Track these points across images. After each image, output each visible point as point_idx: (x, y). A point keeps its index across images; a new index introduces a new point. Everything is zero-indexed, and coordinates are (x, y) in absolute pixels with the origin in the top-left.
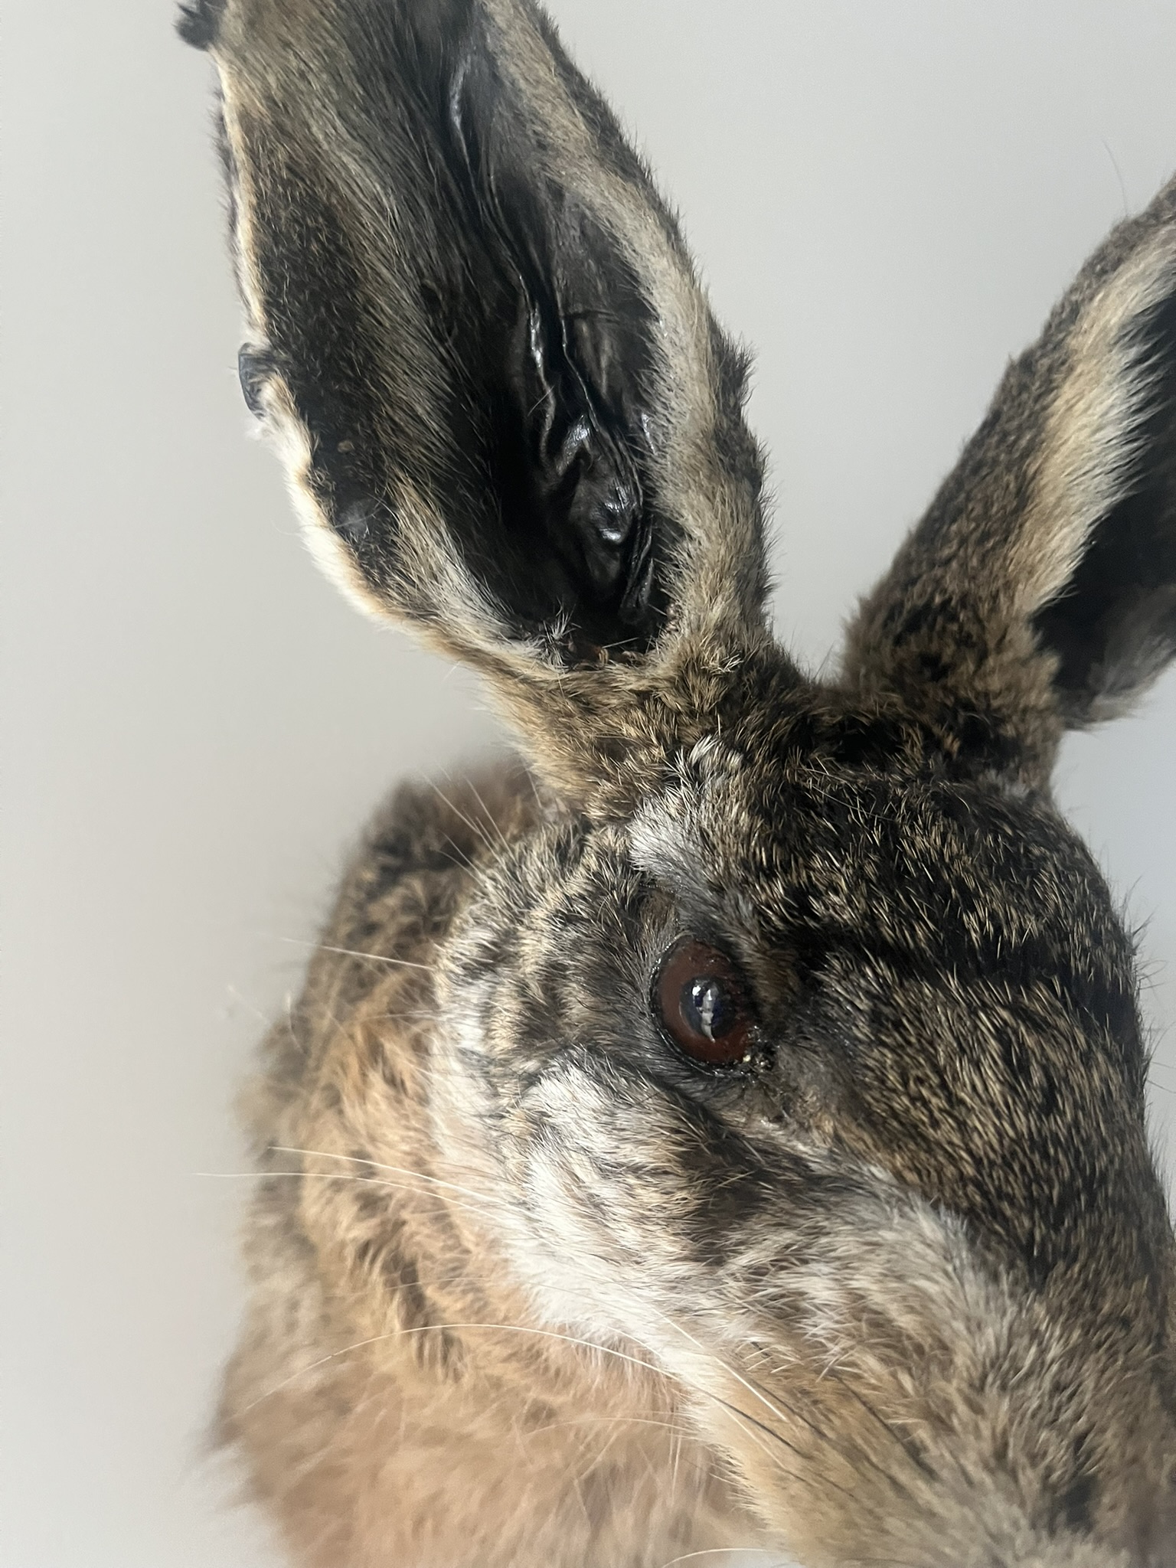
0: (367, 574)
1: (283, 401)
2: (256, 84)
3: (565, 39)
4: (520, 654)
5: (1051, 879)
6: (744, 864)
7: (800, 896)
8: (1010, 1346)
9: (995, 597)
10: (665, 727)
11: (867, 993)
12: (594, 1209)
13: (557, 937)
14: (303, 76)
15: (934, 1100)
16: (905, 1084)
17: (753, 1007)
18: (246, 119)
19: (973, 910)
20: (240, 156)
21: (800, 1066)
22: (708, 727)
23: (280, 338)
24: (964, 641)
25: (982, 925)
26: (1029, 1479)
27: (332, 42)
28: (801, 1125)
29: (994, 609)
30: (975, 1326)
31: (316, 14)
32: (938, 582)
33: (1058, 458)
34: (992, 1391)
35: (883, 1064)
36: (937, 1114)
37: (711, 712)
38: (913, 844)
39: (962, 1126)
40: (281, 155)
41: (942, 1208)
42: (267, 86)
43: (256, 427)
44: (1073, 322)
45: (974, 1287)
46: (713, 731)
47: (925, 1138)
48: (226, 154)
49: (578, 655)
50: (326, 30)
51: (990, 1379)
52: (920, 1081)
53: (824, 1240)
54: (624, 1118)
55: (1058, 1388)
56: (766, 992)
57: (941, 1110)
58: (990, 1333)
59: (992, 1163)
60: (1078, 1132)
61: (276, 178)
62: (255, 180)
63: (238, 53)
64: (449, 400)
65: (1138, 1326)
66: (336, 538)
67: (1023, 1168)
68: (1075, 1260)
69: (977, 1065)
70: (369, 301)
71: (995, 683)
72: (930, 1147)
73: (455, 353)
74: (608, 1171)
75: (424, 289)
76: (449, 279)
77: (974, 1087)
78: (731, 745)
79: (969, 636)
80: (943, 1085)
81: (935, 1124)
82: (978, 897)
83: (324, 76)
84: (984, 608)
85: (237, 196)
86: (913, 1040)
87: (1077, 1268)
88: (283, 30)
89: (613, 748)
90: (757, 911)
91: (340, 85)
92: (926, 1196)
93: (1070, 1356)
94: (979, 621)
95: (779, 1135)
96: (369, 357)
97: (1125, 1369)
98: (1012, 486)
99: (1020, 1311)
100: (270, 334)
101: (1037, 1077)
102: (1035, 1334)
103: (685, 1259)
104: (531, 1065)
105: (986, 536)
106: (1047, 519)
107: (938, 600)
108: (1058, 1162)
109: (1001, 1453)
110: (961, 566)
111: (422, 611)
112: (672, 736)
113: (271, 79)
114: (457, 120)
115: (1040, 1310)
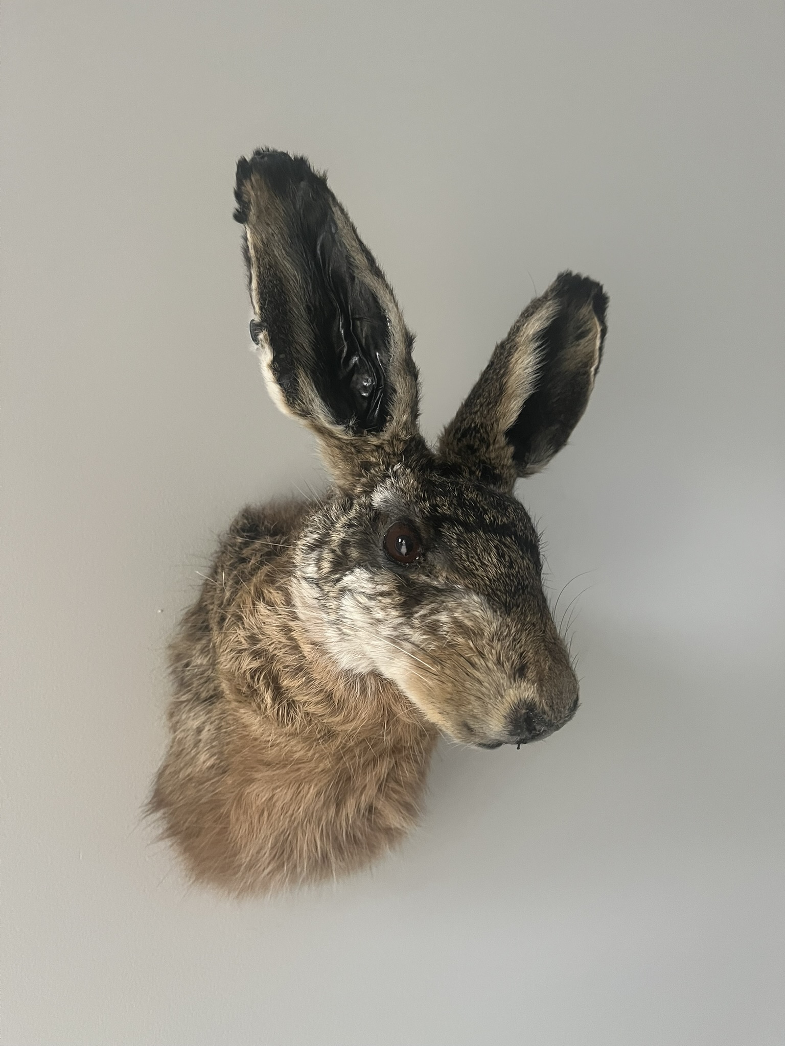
0: (288, 400)
1: (266, 339)
2: (259, 237)
3: (358, 231)
4: (338, 430)
5: (511, 511)
6: (416, 496)
7: (434, 507)
8: (500, 629)
9: (492, 425)
10: (385, 459)
11: (456, 534)
12: (367, 609)
13: (346, 532)
14: (273, 235)
15: (477, 563)
16: (468, 559)
17: (420, 539)
18: (255, 247)
19: (487, 514)
20: (254, 259)
21: (435, 558)
22: (399, 459)
23: (264, 319)
24: (482, 440)
25: (490, 518)
26: (507, 665)
27: (282, 225)
28: (435, 576)
29: (492, 429)
30: (490, 623)
31: (277, 215)
32: (473, 420)
33: (513, 378)
34: (496, 641)
35: (461, 553)
36: (478, 567)
37: (401, 454)
38: (467, 496)
39: (485, 571)
40: (266, 260)
41: (480, 594)
42: (262, 238)
43: (254, 346)
44: (517, 333)
45: (489, 613)
46: (401, 461)
47: (474, 574)
48: (248, 259)
49: (357, 431)
50: (281, 221)
51: (495, 638)
52: (472, 557)
53: (444, 604)
54: (376, 578)
55: (514, 640)
56: (424, 535)
57: (479, 566)
58: (494, 625)
59: (494, 580)
60: (520, 574)
61: (265, 267)
62: (259, 268)
63: (254, 226)
64: (314, 343)
65: (538, 627)
66: (279, 386)
67: (503, 581)
68: (518, 607)
69: (489, 554)
70: (291, 309)
71: (493, 455)
72: (475, 576)
73: (316, 328)
74: (371, 597)
75: (307, 306)
76: (314, 302)
77: (488, 560)
78: (407, 466)
79: (484, 438)
80: (479, 559)
81: (477, 569)
82: (488, 511)
83: (279, 236)
84: (489, 429)
85: (252, 272)
86: (470, 546)
87: (519, 609)
88: (267, 220)
89: (367, 466)
90: (421, 510)
91: (284, 239)
92: (474, 591)
93: (517, 632)
94: (487, 432)
95: (428, 580)
96: (290, 327)
97: (534, 636)
98: (498, 386)
99: (503, 620)
100: (262, 317)
101: (507, 558)
102: (508, 626)
103: (400, 616)
104: (337, 576)
105: (489, 404)
106: (510, 399)
107: (473, 425)
108: (513, 581)
109: (499, 660)
110: (481, 414)
111: (305, 413)
112: (387, 462)
113: (263, 236)
114: (319, 252)
115: (509, 620)
